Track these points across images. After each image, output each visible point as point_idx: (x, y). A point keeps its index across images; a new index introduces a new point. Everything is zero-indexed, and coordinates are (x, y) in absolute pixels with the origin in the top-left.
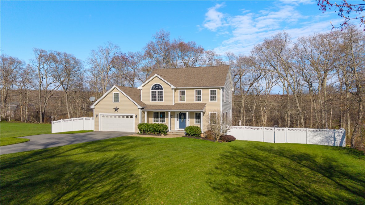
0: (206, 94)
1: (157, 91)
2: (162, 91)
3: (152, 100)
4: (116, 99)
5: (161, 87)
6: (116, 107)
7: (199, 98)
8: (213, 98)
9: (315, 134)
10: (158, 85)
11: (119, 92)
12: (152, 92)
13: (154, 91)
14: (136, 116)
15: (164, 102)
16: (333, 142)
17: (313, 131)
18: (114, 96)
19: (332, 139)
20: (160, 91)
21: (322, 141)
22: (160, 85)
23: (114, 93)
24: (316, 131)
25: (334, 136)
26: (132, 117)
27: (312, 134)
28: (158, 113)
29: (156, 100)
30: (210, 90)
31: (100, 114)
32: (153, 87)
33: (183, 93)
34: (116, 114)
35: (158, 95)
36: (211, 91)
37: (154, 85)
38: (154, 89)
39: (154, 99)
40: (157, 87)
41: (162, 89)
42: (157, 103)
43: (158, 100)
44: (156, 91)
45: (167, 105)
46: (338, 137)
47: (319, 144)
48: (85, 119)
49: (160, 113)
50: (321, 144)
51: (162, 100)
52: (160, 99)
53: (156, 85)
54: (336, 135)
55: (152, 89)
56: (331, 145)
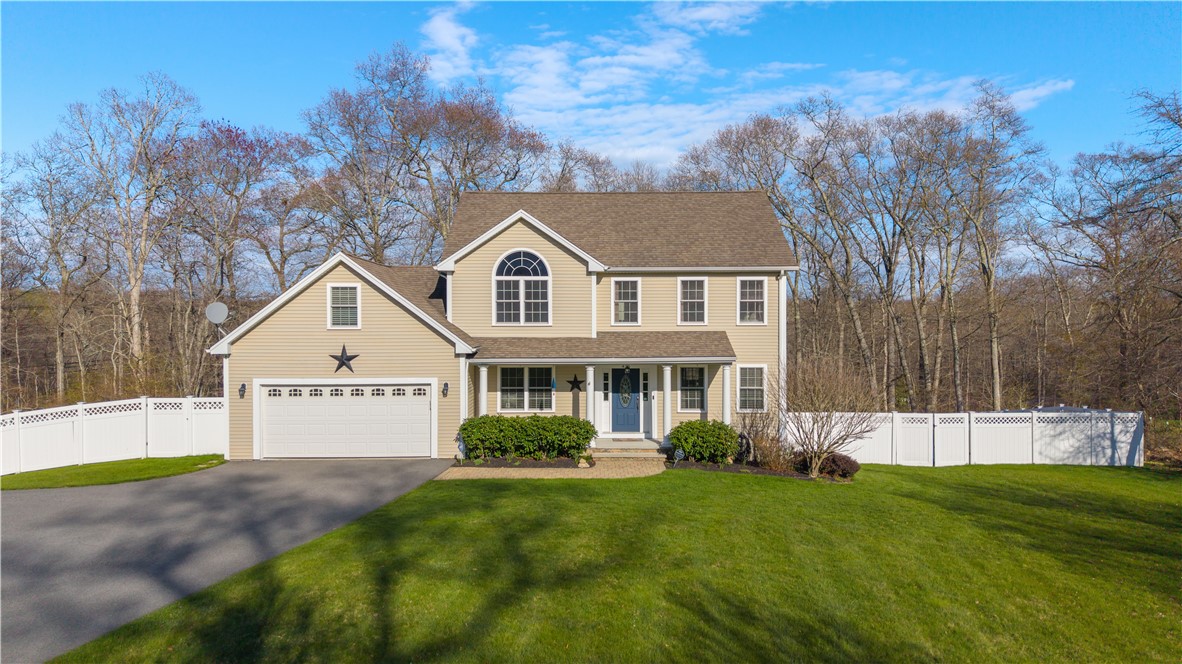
0: (722, 296)
1: (522, 279)
2: (545, 283)
3: (500, 318)
4: (344, 311)
5: (541, 264)
6: (344, 349)
7: (693, 309)
8: (752, 309)
9: (1060, 428)
10: (527, 254)
11: (359, 285)
12: (499, 283)
13: (508, 282)
14: (446, 385)
15: (553, 328)
16: (1109, 452)
17: (1051, 421)
18: (335, 299)
19: (1107, 443)
20: (536, 282)
21: (1078, 451)
22: (535, 258)
23: (334, 288)
24: (1062, 420)
25: (1112, 433)
26: (420, 391)
27: (1049, 429)
28: (520, 371)
29: (517, 318)
30: (739, 279)
31: (257, 382)
32: (503, 264)
33: (627, 293)
34: (344, 378)
35: (528, 296)
36: (743, 284)
37: (509, 258)
38: (508, 274)
39: (507, 313)
40: (521, 264)
41: (545, 273)
42: (523, 329)
43: (528, 319)
44: (516, 283)
45: (569, 340)
46: (1121, 438)
47: (1069, 462)
48: (151, 406)
49: (532, 371)
50: (1076, 463)
51: (545, 318)
52: (538, 313)
53: (517, 254)
54: (1118, 428)
55: (500, 272)
56: (1103, 462)
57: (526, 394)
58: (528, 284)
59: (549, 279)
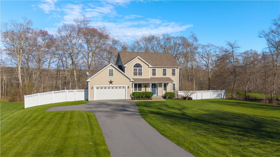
0: (169, 71)
1: (138, 68)
2: (142, 69)
3: (134, 75)
4: (111, 74)
6: (111, 80)
7: (165, 74)
8: (174, 74)
9: (214, 93)
10: (139, 64)
11: (114, 69)
12: (134, 69)
13: (135, 69)
15: (143, 77)
16: (221, 96)
17: (213, 92)
18: (109, 71)
19: (221, 95)
20: (140, 69)
21: (217, 96)
22: (140, 64)
23: (109, 69)
24: (214, 92)
25: (221, 93)
26: (123, 88)
27: (213, 93)
28: (137, 84)
29: (137, 75)
31: (95, 86)
32: (135, 65)
33: (154, 70)
34: (111, 85)
35: (139, 71)
36: (172, 69)
37: (136, 64)
38: (135, 67)
39: (135, 74)
40: (138, 65)
41: (142, 67)
42: (138, 77)
43: (139, 75)
44: (137, 69)
45: (146, 79)
46: (222, 94)
47: (215, 98)
49: (138, 84)
50: (216, 98)
51: (142, 75)
52: (140, 74)
53: (137, 64)
54: (222, 93)
55: (134, 67)
56: (220, 98)
57: (137, 88)
58: (139, 69)
59: (142, 68)
